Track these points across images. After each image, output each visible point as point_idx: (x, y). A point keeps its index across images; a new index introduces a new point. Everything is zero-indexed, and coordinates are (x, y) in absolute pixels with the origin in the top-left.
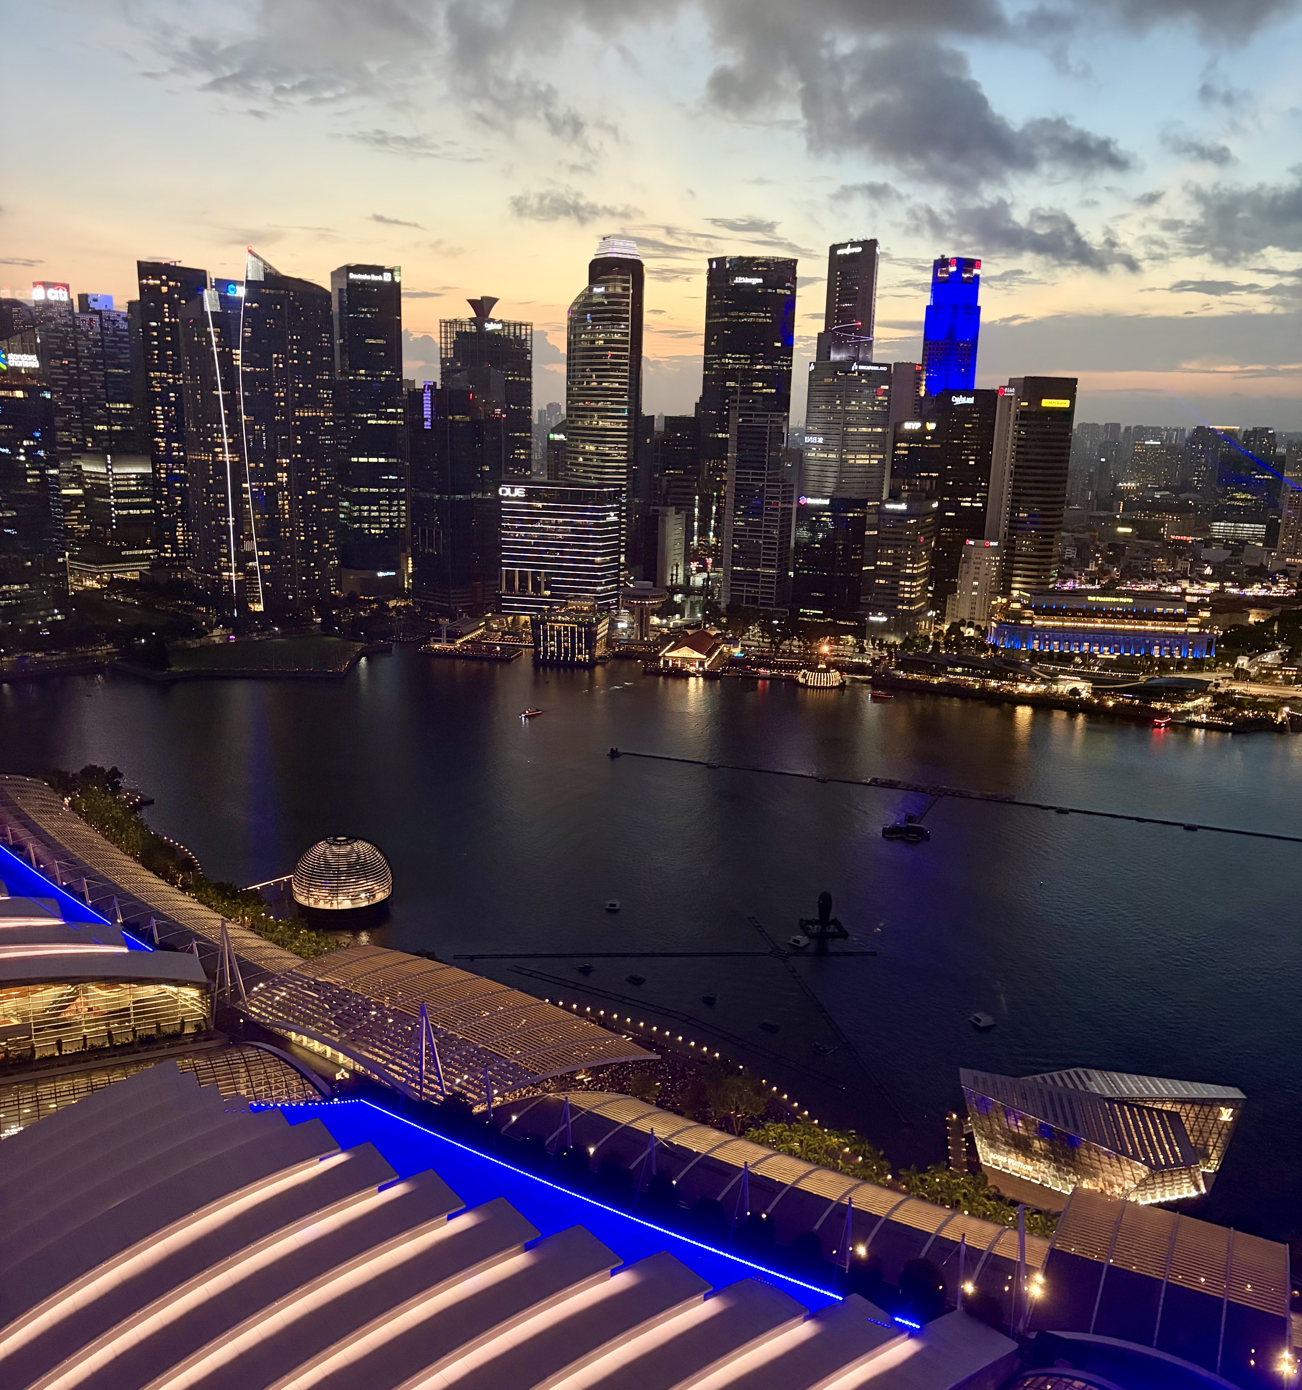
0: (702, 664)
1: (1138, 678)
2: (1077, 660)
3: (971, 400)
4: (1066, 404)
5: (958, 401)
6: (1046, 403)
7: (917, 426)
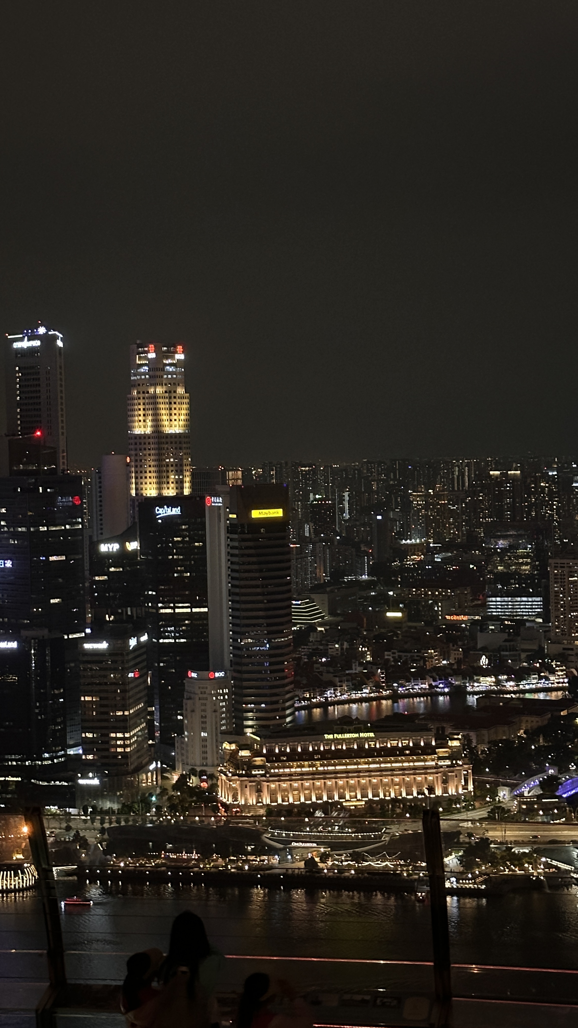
1: (380, 837)
2: (318, 814)
3: (176, 511)
4: (278, 513)
5: (163, 512)
6: (256, 514)
7: (115, 547)
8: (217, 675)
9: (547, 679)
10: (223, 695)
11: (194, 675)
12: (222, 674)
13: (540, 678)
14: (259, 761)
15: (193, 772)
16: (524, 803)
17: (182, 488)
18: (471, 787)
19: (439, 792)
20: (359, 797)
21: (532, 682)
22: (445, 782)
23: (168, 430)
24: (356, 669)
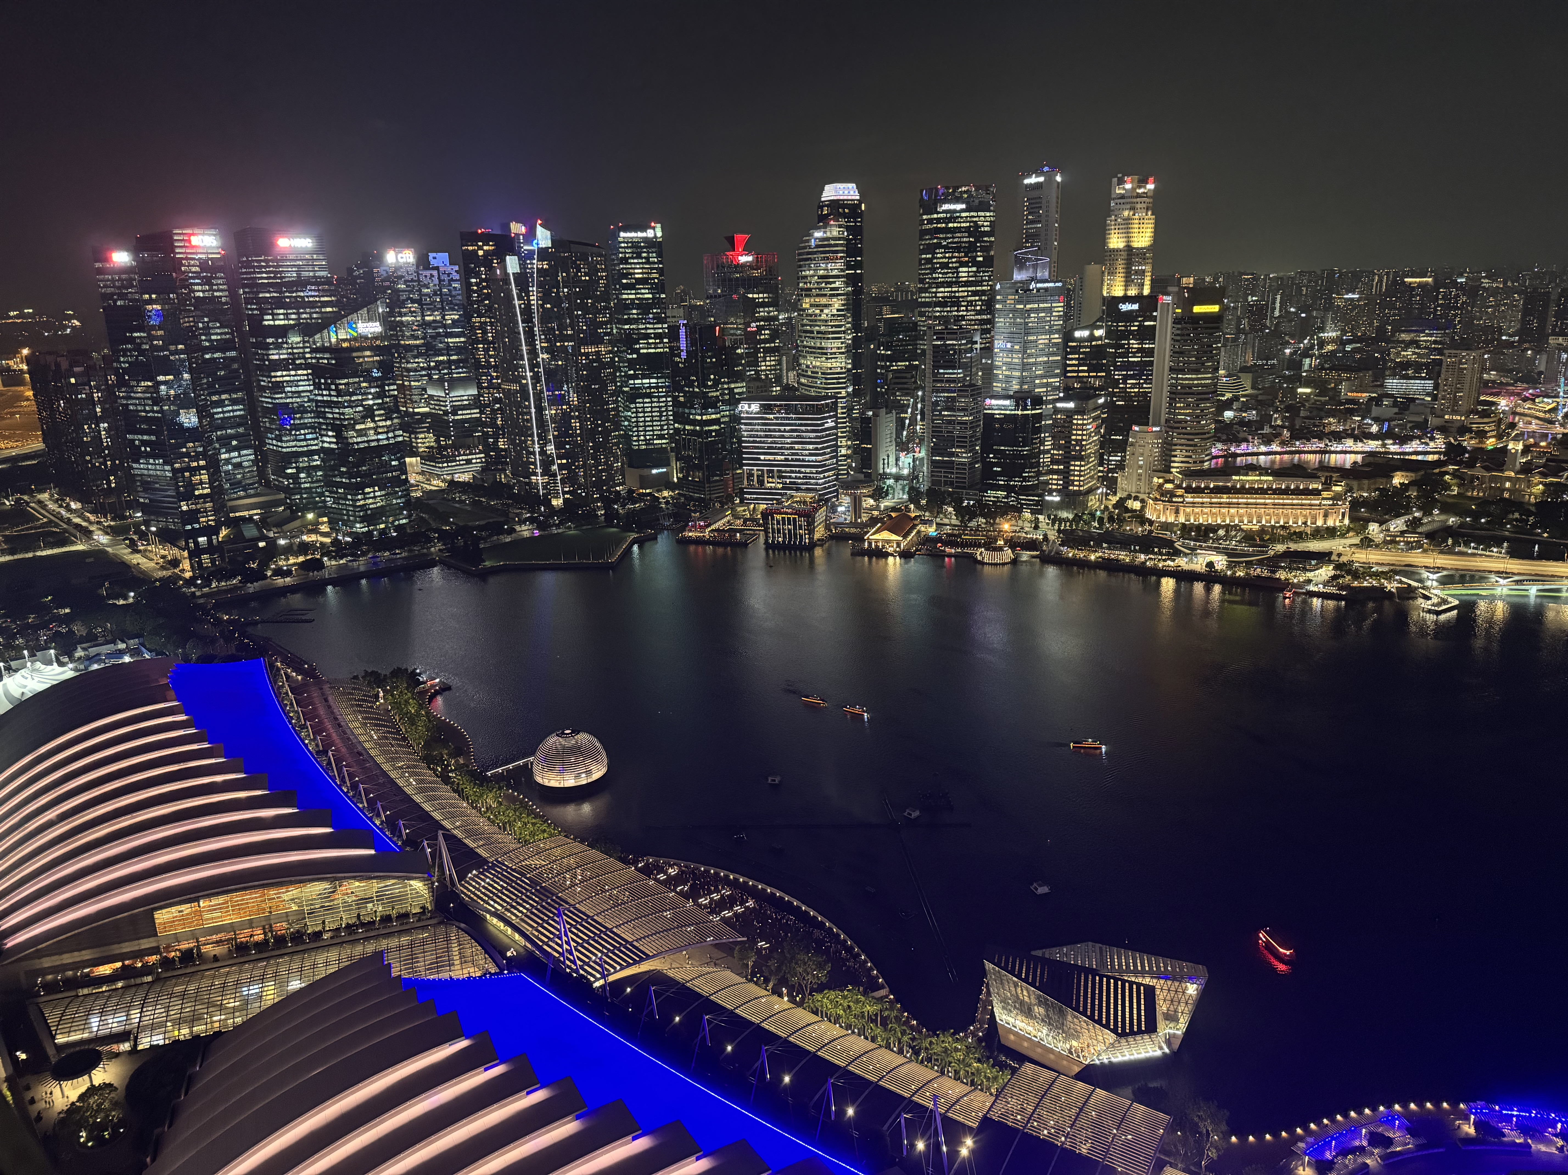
0: (898, 545)
1: (1267, 552)
2: (1221, 532)
3: (1136, 307)
4: (1215, 308)
5: (1125, 307)
6: (1197, 309)
7: (1085, 333)
8: (1154, 429)
9: (1427, 444)
10: (1158, 443)
11: (1136, 428)
12: (1158, 429)
13: (1422, 443)
14: (1180, 492)
15: (1129, 497)
16: (1390, 536)
17: (1142, 289)
18: (1346, 521)
19: (1320, 523)
20: (1255, 522)
21: (1414, 446)
22: (1326, 516)
23: (1135, 245)
24: (1267, 430)
